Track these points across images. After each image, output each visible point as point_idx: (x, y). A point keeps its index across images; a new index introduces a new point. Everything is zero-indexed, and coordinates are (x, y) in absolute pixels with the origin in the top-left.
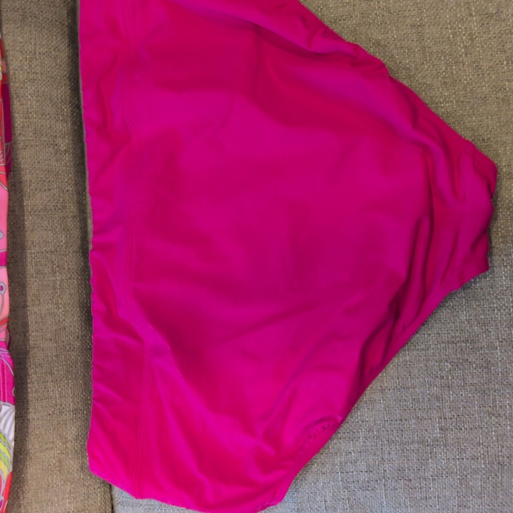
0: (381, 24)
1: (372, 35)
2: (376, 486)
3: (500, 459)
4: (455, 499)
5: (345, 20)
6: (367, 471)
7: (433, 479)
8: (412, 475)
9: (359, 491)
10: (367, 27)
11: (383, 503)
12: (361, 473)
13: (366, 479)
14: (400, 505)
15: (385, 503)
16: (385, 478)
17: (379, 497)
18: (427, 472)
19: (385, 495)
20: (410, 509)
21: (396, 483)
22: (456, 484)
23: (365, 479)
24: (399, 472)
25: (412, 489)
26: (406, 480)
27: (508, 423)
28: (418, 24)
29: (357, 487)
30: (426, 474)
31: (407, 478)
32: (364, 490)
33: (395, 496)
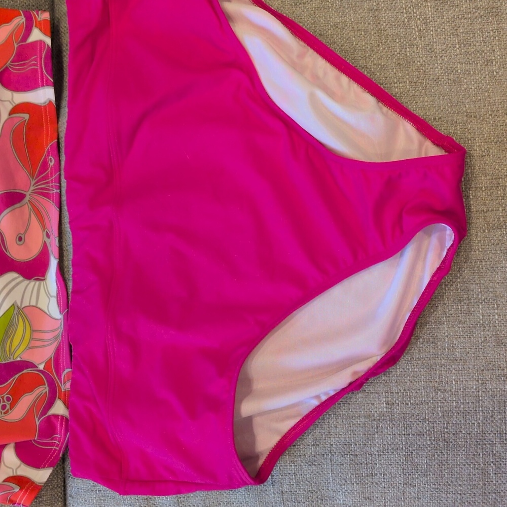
0: (340, 8)
1: (330, 18)
2: (323, 461)
3: (446, 436)
4: (401, 476)
5: (304, 4)
6: (314, 445)
7: (378, 455)
8: (358, 450)
9: (306, 465)
10: (326, 10)
11: (330, 479)
12: (307, 447)
13: (313, 454)
14: (346, 481)
15: (331, 479)
16: (331, 453)
17: (326, 472)
18: (373, 447)
19: (331, 471)
20: (356, 486)
21: (342, 458)
22: (402, 460)
23: (311, 453)
24: (345, 446)
25: (358, 464)
26: (352, 455)
27: (454, 399)
28: (375, 8)
29: (304, 461)
30: (372, 449)
31: (353, 453)
32: (310, 465)
33: (340, 472)
